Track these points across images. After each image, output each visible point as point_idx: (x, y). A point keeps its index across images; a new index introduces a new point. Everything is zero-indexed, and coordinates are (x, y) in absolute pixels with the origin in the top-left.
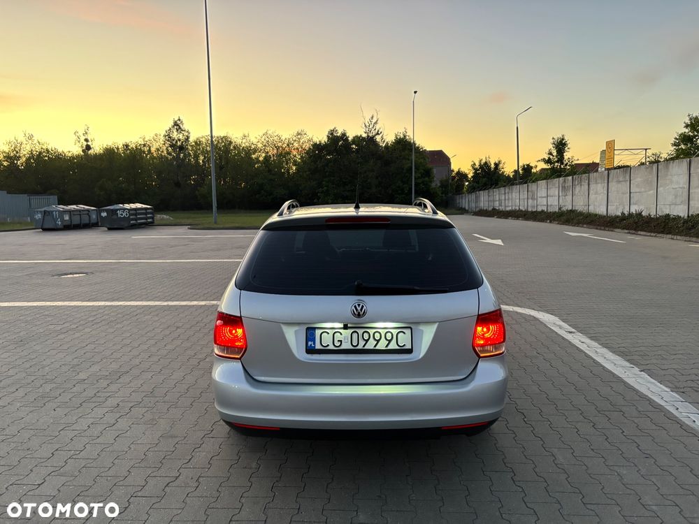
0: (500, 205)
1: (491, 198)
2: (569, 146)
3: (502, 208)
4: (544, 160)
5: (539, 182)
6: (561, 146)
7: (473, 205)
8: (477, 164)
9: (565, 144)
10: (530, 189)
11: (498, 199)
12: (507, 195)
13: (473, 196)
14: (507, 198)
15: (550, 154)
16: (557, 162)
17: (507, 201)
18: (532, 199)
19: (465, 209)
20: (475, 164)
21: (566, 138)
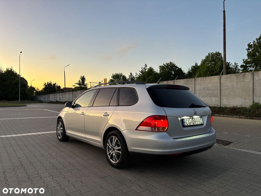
0: (60, 99)
1: (56, 97)
2: (86, 80)
3: (61, 101)
4: (77, 84)
5: (77, 91)
6: (83, 79)
7: (47, 99)
8: (46, 83)
9: (85, 79)
10: (74, 94)
11: (59, 97)
12: (63, 96)
13: (47, 96)
14: (63, 97)
15: (79, 81)
16: (82, 85)
17: (63, 98)
18: (75, 97)
19: (42, 101)
20: (45, 84)
21: (85, 77)
